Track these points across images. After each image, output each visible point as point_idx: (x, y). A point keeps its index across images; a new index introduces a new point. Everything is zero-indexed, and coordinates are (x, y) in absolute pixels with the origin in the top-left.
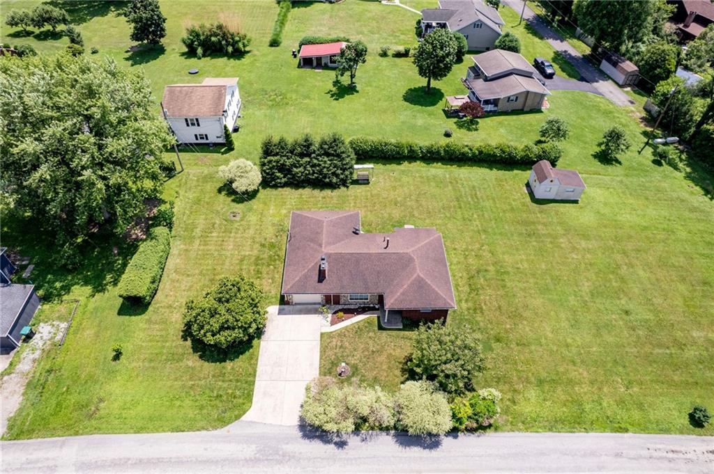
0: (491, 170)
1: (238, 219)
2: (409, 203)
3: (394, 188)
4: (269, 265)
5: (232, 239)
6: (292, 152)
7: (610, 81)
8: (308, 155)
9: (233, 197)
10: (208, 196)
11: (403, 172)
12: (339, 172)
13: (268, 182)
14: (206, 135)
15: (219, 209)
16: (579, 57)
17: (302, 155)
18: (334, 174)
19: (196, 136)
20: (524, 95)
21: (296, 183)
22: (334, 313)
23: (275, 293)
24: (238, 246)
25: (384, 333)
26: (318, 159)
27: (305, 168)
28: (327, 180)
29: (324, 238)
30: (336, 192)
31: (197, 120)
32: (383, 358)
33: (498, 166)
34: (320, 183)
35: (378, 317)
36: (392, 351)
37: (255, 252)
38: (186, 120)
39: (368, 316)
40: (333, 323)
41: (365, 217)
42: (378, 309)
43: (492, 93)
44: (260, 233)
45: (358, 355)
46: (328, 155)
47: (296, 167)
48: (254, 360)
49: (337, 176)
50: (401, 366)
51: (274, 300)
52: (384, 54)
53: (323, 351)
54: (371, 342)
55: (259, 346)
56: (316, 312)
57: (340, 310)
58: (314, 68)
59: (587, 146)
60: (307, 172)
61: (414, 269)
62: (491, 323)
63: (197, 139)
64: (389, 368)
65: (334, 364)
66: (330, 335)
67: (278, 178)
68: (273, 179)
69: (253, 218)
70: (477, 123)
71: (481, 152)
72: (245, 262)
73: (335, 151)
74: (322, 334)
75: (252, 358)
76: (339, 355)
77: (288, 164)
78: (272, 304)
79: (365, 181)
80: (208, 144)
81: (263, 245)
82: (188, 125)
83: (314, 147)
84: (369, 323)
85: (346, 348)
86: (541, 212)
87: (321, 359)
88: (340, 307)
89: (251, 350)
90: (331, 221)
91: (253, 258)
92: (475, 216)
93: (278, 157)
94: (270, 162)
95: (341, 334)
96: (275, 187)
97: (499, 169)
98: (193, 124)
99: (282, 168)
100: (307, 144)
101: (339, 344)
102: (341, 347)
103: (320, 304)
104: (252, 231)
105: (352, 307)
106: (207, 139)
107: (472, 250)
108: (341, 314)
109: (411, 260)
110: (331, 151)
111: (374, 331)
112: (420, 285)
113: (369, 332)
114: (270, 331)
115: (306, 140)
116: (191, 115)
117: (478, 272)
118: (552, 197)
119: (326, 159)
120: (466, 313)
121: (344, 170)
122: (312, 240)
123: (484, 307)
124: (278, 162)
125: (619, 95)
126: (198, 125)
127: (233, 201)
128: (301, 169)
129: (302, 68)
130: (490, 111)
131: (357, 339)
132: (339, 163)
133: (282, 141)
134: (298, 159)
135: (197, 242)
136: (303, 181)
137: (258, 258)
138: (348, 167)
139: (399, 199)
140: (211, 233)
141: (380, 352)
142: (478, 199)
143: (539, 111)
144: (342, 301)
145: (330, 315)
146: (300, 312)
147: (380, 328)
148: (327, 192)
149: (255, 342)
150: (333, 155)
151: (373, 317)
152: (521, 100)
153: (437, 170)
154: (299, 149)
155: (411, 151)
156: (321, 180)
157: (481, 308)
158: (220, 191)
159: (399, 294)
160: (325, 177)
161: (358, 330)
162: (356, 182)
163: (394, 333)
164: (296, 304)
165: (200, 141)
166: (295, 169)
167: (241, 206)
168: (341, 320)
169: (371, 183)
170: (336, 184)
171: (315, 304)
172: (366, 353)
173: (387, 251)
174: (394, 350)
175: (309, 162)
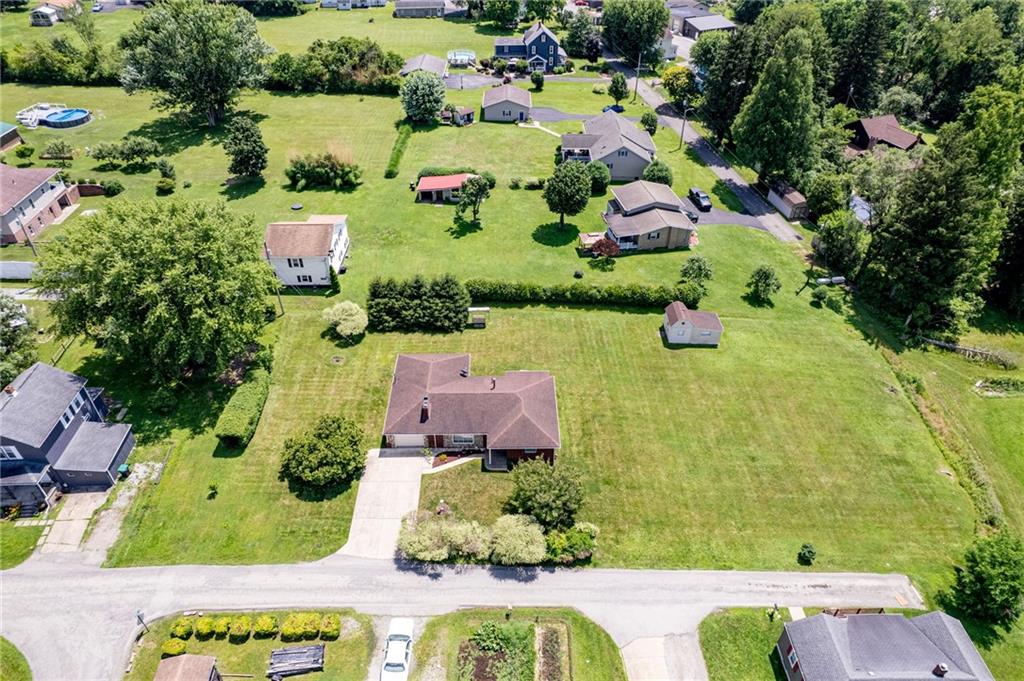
0: (623, 313)
1: (341, 363)
2: (526, 348)
3: (513, 332)
4: (372, 410)
5: (334, 384)
6: (401, 294)
7: (778, 214)
8: (419, 297)
9: (337, 342)
10: (310, 340)
11: (524, 315)
12: (452, 315)
13: (375, 326)
14: (310, 277)
15: (321, 354)
16: (745, 187)
17: (412, 297)
18: (446, 317)
19: (299, 277)
20: (666, 232)
21: (406, 327)
22: (438, 456)
23: (377, 436)
24: (340, 391)
25: (488, 475)
26: (429, 302)
27: (415, 311)
28: (439, 324)
29: (429, 380)
30: (449, 337)
31: (301, 260)
32: (484, 498)
33: (632, 309)
34: (431, 327)
35: (483, 460)
36: (494, 492)
37: (358, 397)
38: (289, 260)
39: (471, 459)
40: (435, 465)
41: (478, 362)
42: (483, 452)
43: (631, 230)
44: (364, 379)
45: (459, 495)
46: (439, 296)
47: (406, 310)
48: (352, 499)
49: (450, 319)
50: (502, 506)
51: (375, 443)
52: (515, 186)
53: (424, 491)
54: (473, 483)
55: (357, 487)
56: (419, 454)
57: (444, 453)
58: (435, 203)
59: (737, 286)
60: (417, 315)
61: (520, 409)
62: (601, 466)
63: (299, 281)
64: (490, 507)
65: (434, 504)
66: (432, 477)
67: (386, 321)
68: (381, 323)
69: (357, 363)
70: (614, 262)
71: (611, 295)
72: (347, 407)
73: (448, 292)
74: (423, 476)
75: (350, 498)
76: (439, 495)
77: (397, 306)
78: (373, 447)
79: (481, 325)
80: (311, 287)
81: (367, 391)
82: (290, 265)
83: (427, 288)
84: (473, 465)
85: (447, 488)
86: (673, 357)
87: (421, 498)
88: (444, 450)
89: (349, 490)
90: (438, 363)
91: (356, 403)
92: (598, 361)
93: (387, 299)
94: (378, 304)
95: (443, 476)
96: (383, 331)
97: (630, 312)
98: (296, 265)
99: (390, 311)
100: (418, 285)
101: (440, 485)
102: (442, 487)
103: (422, 447)
104: (355, 377)
105: (457, 450)
106: (311, 281)
107: (590, 395)
108: (445, 456)
109: (517, 400)
110: (443, 293)
111: (477, 473)
112: (525, 423)
113: (471, 474)
114: (369, 473)
115: (417, 282)
116: (295, 255)
117: (594, 417)
118: (687, 342)
119: (438, 301)
120: (576, 456)
121: (457, 313)
122: (417, 382)
123: (596, 452)
124: (386, 305)
125: (786, 230)
126: (302, 266)
127: (337, 345)
128: (411, 312)
129: (420, 202)
130: (630, 250)
131: (459, 481)
132: (452, 306)
133: (391, 282)
134: (408, 301)
135: (297, 387)
136: (413, 324)
137: (360, 403)
138: (462, 309)
139: (516, 344)
140: (312, 378)
141: (481, 493)
142: (603, 343)
143: (686, 248)
144: (446, 444)
145: (432, 458)
146: (402, 455)
147: (484, 469)
148: (439, 337)
149: (354, 483)
150: (445, 297)
151: (478, 459)
152: (664, 236)
153: (563, 314)
154: (409, 291)
155: (534, 293)
156: (432, 324)
157: (593, 452)
158: (323, 335)
159: (502, 433)
160: (436, 321)
161: (461, 472)
162: (471, 326)
163: (498, 475)
164: (398, 447)
165: (303, 283)
166: (404, 312)
167: (345, 350)
168: (443, 462)
169: (487, 327)
170: (449, 327)
171: (418, 447)
172: (468, 493)
173: (493, 391)
174: (497, 491)
175: (420, 305)
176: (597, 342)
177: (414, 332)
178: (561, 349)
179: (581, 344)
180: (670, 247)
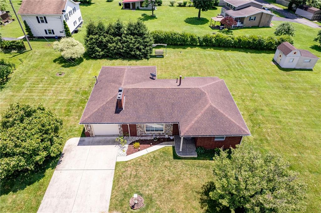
1: (62, 76)
3: (182, 60)
4: (79, 106)
5: (53, 89)
6: (107, 33)
8: (120, 35)
9: (63, 64)
10: (44, 63)
12: (142, 47)
13: (90, 55)
14: (53, 30)
15: (50, 71)
16: (282, 10)
17: (115, 35)
18: (138, 48)
19: (46, 31)
20: (259, 16)
22: (131, 144)
23: (79, 127)
24: (57, 93)
25: (180, 162)
26: (126, 38)
27: (117, 44)
28: (133, 53)
31: (45, 17)
32: (179, 188)
35: (173, 147)
36: (188, 180)
37: (70, 97)
38: (37, 17)
39: (164, 146)
40: (128, 153)
42: (173, 140)
43: (240, 15)
44: (77, 85)
45: (153, 184)
46: (133, 34)
47: (111, 43)
48: (43, 189)
50: (199, 196)
51: (76, 133)
52: (172, 5)
53: (117, 180)
54: (166, 171)
55: (51, 176)
56: (114, 143)
57: (137, 141)
58: (131, 9)
60: (118, 46)
63: (47, 33)
64: (186, 198)
65: (127, 195)
66: (125, 164)
67: (97, 51)
68: (94, 52)
69: (74, 76)
70: (232, 32)
72: (59, 104)
73: (139, 31)
74: (117, 164)
76: (133, 184)
77: (104, 40)
78: (74, 136)
80: (54, 37)
81: (77, 93)
82: (39, 22)
83: (124, 30)
84: (164, 152)
85: (140, 177)
87: (113, 189)
88: (137, 138)
89: (41, 180)
90: (132, 69)
91: (67, 101)
93: (97, 36)
94: (92, 39)
95: (136, 164)
96: (95, 58)
98: (43, 22)
99: (101, 44)
100: (119, 27)
101: (134, 173)
102: (136, 176)
103: (118, 135)
104: (71, 84)
105: (149, 138)
106: (54, 34)
108: (137, 144)
110: (136, 31)
111: (169, 160)
113: (164, 161)
114: (66, 162)
115: (118, 24)
116: (41, 13)
119: (132, 37)
124: (97, 40)
125: (312, 24)
126: (46, 22)
127: (63, 66)
128: (114, 44)
129: (124, 9)
130: (239, 27)
131: (152, 169)
132: (141, 41)
133: (100, 24)
134: (112, 37)
135: (25, 90)
136: (116, 54)
137: (70, 101)
140: (38, 85)
141: (175, 181)
143: (269, 27)
144: (139, 133)
145: (127, 146)
146: (99, 143)
147: (176, 157)
149: (48, 171)
150: (137, 34)
151: (169, 147)
152: (258, 19)
154: (113, 30)
156: (128, 54)
158: (55, 61)
159: (193, 122)
161: (154, 159)
162: (155, 57)
163: (189, 162)
164: (96, 136)
165: (49, 35)
166: (109, 44)
167: (68, 69)
168: (137, 150)
170: (139, 55)
171: (114, 136)
172: (162, 182)
173: (180, 87)
174: (190, 178)
175: (120, 40)
176: (238, 66)
177: (117, 59)
178: (216, 68)
179: (229, 67)
180: (260, 26)
